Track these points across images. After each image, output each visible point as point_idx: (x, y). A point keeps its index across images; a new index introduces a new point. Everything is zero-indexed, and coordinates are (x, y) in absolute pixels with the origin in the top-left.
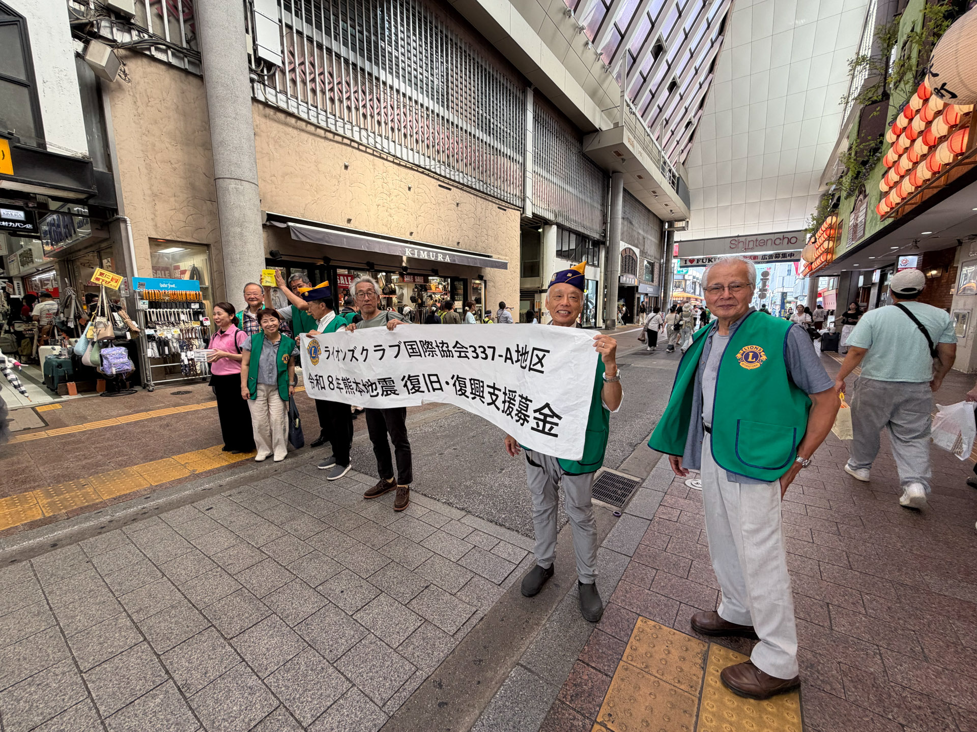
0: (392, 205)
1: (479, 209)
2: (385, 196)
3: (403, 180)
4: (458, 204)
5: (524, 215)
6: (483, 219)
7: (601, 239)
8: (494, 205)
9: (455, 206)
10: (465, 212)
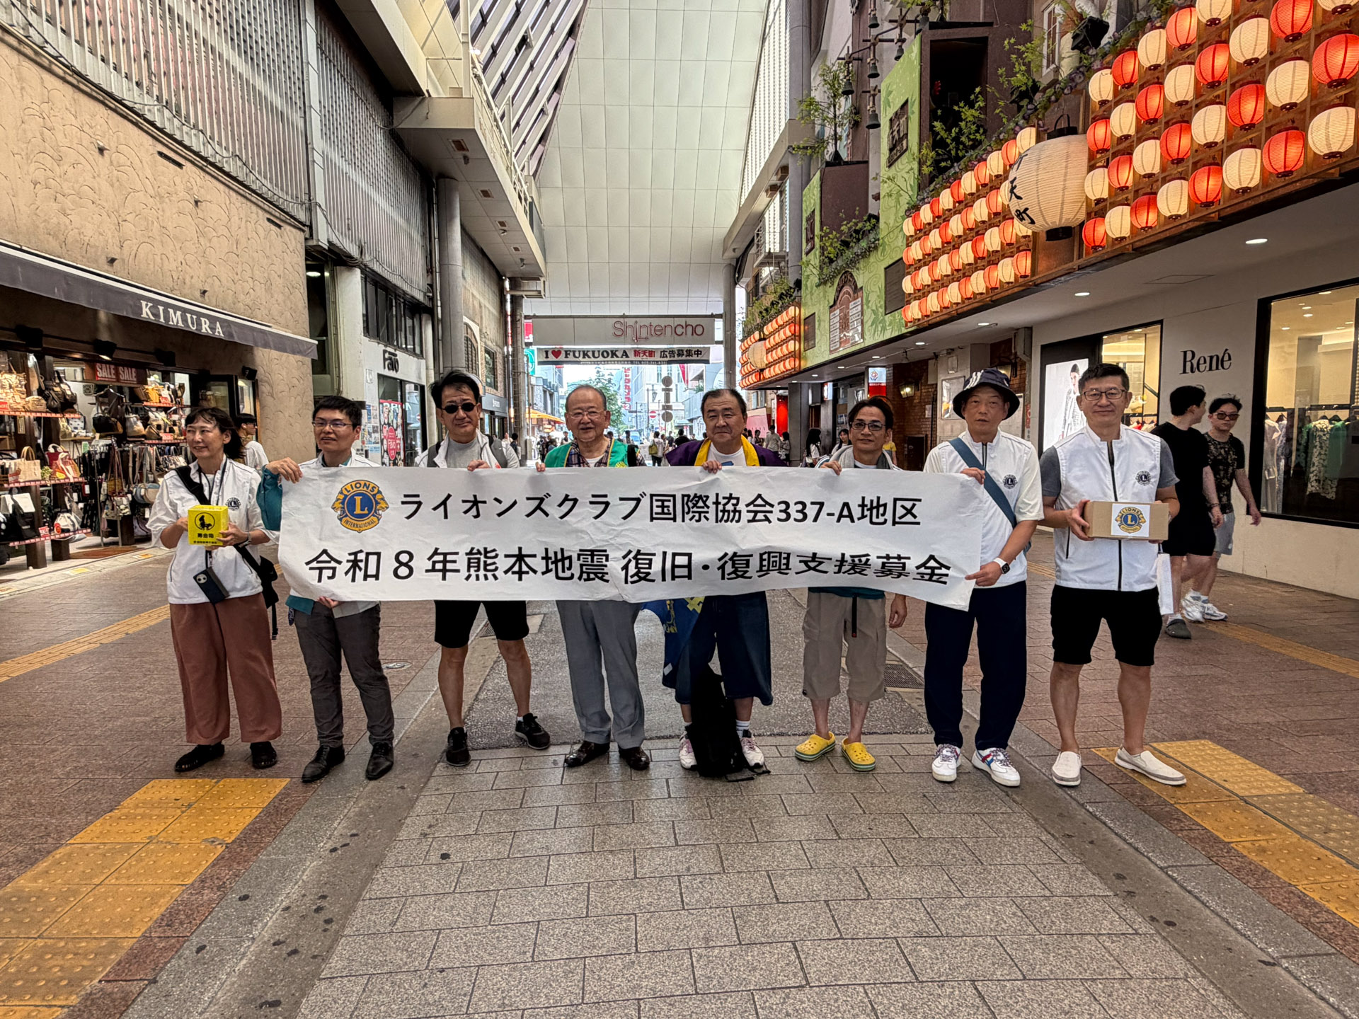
0: (65, 185)
1: (235, 219)
2: (49, 162)
3: (86, 128)
4: (196, 202)
5: (311, 243)
6: (243, 241)
7: (427, 302)
8: (260, 212)
9: (191, 206)
10: (211, 222)
